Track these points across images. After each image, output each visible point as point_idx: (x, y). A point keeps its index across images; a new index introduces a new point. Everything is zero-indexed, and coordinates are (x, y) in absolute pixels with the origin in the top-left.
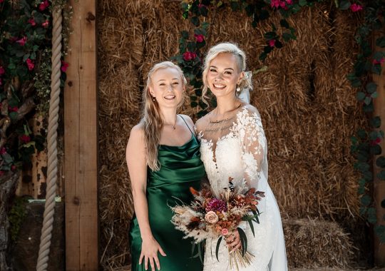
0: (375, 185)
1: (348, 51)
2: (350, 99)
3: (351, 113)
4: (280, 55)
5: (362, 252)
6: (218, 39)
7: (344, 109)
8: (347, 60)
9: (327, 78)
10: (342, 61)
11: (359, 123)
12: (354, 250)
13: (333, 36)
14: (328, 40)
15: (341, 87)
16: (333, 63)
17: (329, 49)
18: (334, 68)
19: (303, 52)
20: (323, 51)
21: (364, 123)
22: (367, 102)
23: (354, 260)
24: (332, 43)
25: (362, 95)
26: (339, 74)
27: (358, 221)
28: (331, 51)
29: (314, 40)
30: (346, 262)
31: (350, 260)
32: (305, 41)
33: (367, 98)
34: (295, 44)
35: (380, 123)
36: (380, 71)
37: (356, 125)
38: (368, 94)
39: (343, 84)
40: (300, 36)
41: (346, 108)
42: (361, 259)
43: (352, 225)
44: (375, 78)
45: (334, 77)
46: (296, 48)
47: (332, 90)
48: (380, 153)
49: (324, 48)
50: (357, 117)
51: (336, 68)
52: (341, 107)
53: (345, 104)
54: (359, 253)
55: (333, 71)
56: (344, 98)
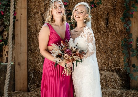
0: (131, 59)
1: (121, 9)
2: (122, 27)
3: (122, 32)
4: (96, 10)
5: (125, 84)
6: (72, 4)
7: (119, 31)
8: (121, 12)
9: (113, 19)
10: (119, 13)
11: (125, 36)
12: (122, 83)
13: (115, 4)
14: (113, 5)
15: (118, 23)
16: (115, 14)
17: (114, 8)
18: (115, 15)
19: (104, 9)
20: (112, 9)
21: (127, 36)
22: (128, 28)
23: (122, 87)
24: (115, 6)
25: (126, 25)
26: (118, 18)
27: (124, 72)
28: (115, 9)
29: (108, 5)
30: (119, 87)
31: (121, 87)
32: (105, 5)
34: (101, 6)
35: (132, 36)
36: (132, 16)
37: (124, 37)
38: (128, 25)
39: (119, 21)
40: (103, 3)
41: (120, 30)
42: (125, 86)
43: (122, 74)
44: (131, 19)
45: (116, 19)
46: (102, 8)
47: (115, 23)
48: (132, 47)
49: (112, 8)
50: (124, 34)
51: (117, 15)
52: (118, 30)
53: (119, 29)
54: (124, 84)
55: (115, 17)
56: (119, 26)
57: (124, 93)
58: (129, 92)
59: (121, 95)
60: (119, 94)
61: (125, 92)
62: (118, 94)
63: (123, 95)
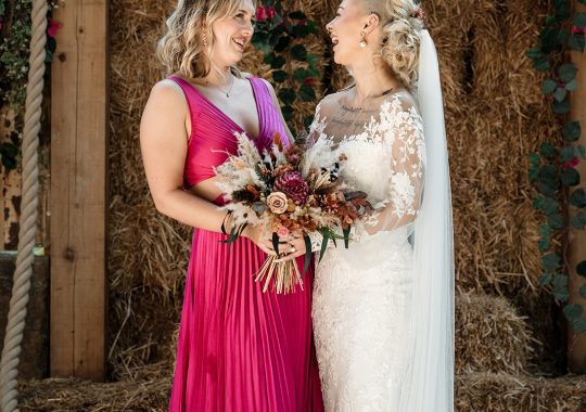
0: (572, 236)
1: (530, 11)
2: (533, 92)
3: (534, 116)
5: (546, 348)
7: (521, 109)
8: (528, 26)
9: (495, 56)
10: (520, 28)
11: (546, 133)
12: (533, 344)
15: (517, 72)
16: (504, 31)
17: (499, 8)
18: (505, 39)
19: (454, 11)
20: (489, 11)
21: (554, 133)
22: (560, 97)
23: (533, 361)
25: (551, 85)
26: (515, 50)
27: (542, 295)
28: (502, 11)
30: (520, 364)
31: (528, 361)
33: (559, 89)
35: (580, 133)
36: (582, 45)
37: (542, 136)
38: (561, 84)
39: (521, 66)
41: (525, 108)
42: (545, 360)
43: (532, 304)
44: (576, 56)
45: (506, 55)
46: (444, 5)
47: (502, 76)
48: (577, 183)
49: (490, 5)
50: (543, 123)
51: (510, 39)
52: (516, 106)
53: (523, 101)
54: (542, 350)
55: (504, 45)
56: (522, 90)
57: (540, 389)
58: (563, 384)
59: (528, 398)
60: (519, 396)
61: (548, 384)
62: (516, 392)
63: (535, 399)
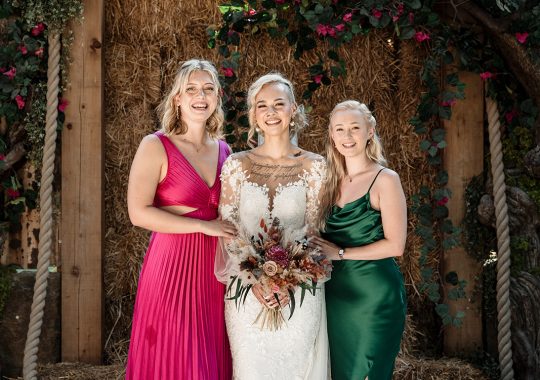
0: (446, 256)
1: (415, 89)
2: (417, 149)
3: (419, 167)
4: (331, 93)
5: (429, 339)
6: (253, 73)
7: (409, 162)
8: (414, 100)
9: (390, 123)
10: (408, 102)
11: (428, 179)
12: (418, 336)
13: (397, 72)
14: (390, 76)
15: (406, 134)
16: (396, 104)
17: (392, 87)
18: (397, 110)
19: (359, 90)
20: (385, 89)
21: (435, 179)
22: (433, 153)
24: (395, 80)
25: (427, 144)
26: (404, 118)
27: (426, 300)
28: (395, 90)
29: (372, 75)
31: (414, 348)
32: (362, 76)
33: (433, 147)
34: (349, 80)
35: (447, 179)
36: (449, 115)
37: (425, 182)
38: (434, 143)
39: (409, 130)
40: (356, 70)
41: (412, 161)
42: (428, 348)
43: (418, 306)
44: (447, 124)
45: (398, 122)
46: (351, 85)
47: (395, 137)
48: (447, 216)
49: (385, 85)
50: (426, 172)
51: (400, 110)
52: (405, 159)
53: (411, 156)
54: (426, 340)
55: (396, 114)
56: (410, 147)
57: (419, 368)
58: (438, 365)
59: (410, 374)
60: (404, 372)
61: (424, 363)
62: (401, 370)
63: (416, 375)
